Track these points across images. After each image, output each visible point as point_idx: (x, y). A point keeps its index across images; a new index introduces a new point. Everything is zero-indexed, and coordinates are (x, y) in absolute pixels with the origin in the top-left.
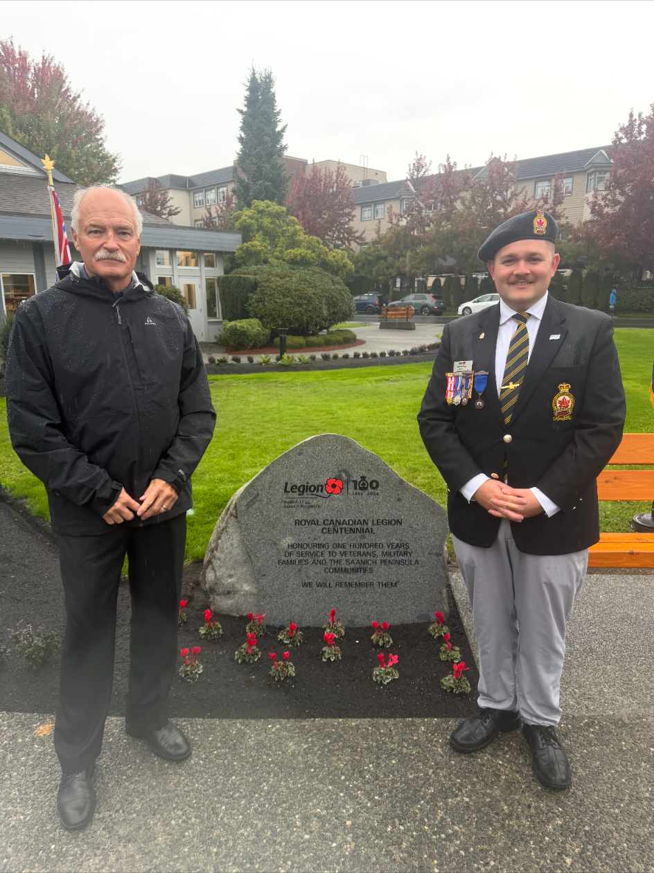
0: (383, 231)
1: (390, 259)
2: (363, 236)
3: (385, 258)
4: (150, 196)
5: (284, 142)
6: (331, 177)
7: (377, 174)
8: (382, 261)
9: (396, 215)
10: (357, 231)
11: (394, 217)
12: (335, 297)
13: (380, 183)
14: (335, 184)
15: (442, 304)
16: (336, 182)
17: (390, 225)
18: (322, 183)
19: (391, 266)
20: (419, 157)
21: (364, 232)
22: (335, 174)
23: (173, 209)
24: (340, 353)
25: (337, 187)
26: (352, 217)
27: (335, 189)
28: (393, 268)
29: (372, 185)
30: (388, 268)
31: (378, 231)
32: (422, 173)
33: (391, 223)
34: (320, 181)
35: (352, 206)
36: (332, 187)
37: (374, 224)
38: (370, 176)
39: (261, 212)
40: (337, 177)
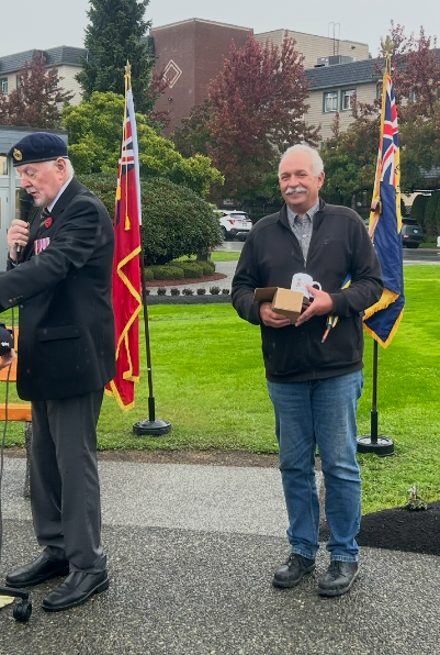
0: (344, 129)
1: (350, 167)
2: (318, 134)
3: (344, 165)
4: (33, 75)
5: (145, 18)
6: (274, 53)
7: (353, 48)
8: (340, 169)
9: (361, 106)
10: (311, 128)
11: (359, 109)
12: (180, 217)
13: (355, 60)
14: (281, 64)
15: (416, 232)
16: (283, 59)
17: (354, 120)
18: (261, 63)
19: (353, 177)
20: (395, 27)
21: (320, 128)
22: (281, 49)
23: (62, 92)
24: (194, 288)
25: (283, 67)
26: (304, 110)
27: (280, 69)
28: (354, 179)
29: (341, 63)
30: (347, 180)
31: (335, 128)
32: (400, 49)
33: (356, 117)
34: (259, 58)
35: (306, 93)
36: (277, 68)
37: (329, 119)
38: (344, 52)
39: (101, 107)
40: (284, 54)
